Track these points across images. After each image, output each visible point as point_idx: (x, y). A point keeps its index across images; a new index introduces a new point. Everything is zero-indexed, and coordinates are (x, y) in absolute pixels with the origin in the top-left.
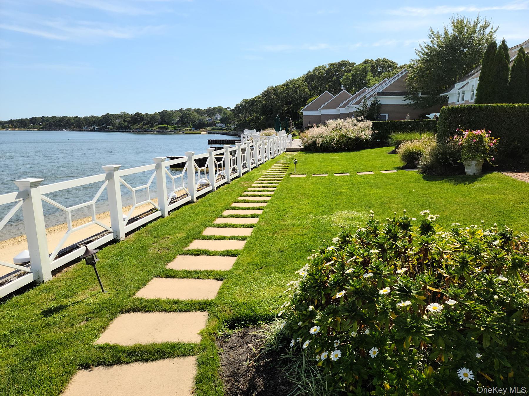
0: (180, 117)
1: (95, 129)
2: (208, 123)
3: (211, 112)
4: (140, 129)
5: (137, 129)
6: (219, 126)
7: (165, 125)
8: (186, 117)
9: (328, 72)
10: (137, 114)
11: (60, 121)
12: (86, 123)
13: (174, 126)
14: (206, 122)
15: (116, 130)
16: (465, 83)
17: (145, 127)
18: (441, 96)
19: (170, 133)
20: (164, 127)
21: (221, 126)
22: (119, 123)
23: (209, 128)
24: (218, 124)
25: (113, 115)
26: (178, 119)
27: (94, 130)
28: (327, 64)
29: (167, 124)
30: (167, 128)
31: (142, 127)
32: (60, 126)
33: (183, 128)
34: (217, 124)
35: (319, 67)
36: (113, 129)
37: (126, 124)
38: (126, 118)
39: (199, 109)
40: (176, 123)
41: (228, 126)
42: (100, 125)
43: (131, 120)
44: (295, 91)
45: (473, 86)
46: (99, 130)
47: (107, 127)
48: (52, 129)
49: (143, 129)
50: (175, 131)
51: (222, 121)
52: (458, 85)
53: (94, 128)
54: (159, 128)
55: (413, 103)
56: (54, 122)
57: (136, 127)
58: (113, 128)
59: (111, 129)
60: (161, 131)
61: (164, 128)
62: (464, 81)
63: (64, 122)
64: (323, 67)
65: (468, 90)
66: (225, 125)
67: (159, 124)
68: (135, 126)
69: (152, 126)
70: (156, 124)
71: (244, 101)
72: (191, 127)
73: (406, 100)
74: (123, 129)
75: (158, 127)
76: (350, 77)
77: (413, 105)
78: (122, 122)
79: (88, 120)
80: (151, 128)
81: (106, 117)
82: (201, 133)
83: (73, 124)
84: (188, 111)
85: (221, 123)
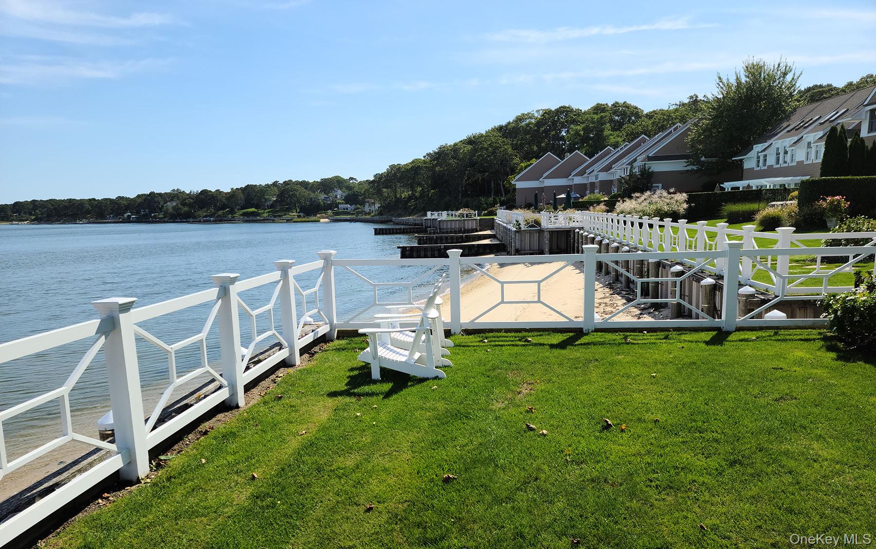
0: (278, 196)
1: (131, 219)
2: (324, 204)
3: (327, 185)
4: (211, 216)
5: (206, 216)
6: (344, 209)
7: (253, 210)
8: (290, 196)
9: (540, 123)
10: (204, 192)
11: (65, 207)
12: (111, 210)
13: (269, 210)
14: (322, 203)
15: (169, 219)
16: (766, 144)
17: (220, 213)
18: (734, 160)
19: (265, 221)
20: (253, 212)
21: (347, 209)
22: (174, 208)
23: (330, 212)
24: (342, 206)
25: (160, 194)
26: (275, 199)
27: (128, 221)
28: (535, 111)
29: (257, 207)
30: (258, 214)
31: (215, 213)
32: (65, 215)
33: (284, 213)
34: (340, 206)
35: (523, 115)
36: (164, 217)
37: (186, 209)
38: (185, 200)
39: (304, 181)
40: (272, 206)
41: (358, 208)
42: (138, 212)
43: (194, 203)
44: (493, 153)
45: (778, 149)
46: (139, 221)
47: (153, 215)
48: (53, 222)
49: (217, 217)
50: (273, 218)
51: (348, 200)
52: (758, 148)
53: (129, 217)
54: (244, 214)
55: (695, 169)
56: (55, 209)
57: (205, 214)
58: (162, 216)
59: (161, 218)
60: (248, 219)
61: (252, 214)
62: (766, 142)
63: (74, 208)
64: (529, 116)
65: (772, 153)
66: (353, 207)
67: (243, 208)
68: (202, 213)
69: (232, 212)
70: (238, 207)
71: (392, 167)
72: (298, 211)
73: (688, 165)
74: (181, 217)
75: (241, 213)
76: (582, 133)
77: (697, 171)
78: (180, 206)
79: (116, 203)
80: (230, 216)
81: (149, 198)
82: (319, 221)
83: (88, 212)
84: (288, 184)
85: (346, 204)
